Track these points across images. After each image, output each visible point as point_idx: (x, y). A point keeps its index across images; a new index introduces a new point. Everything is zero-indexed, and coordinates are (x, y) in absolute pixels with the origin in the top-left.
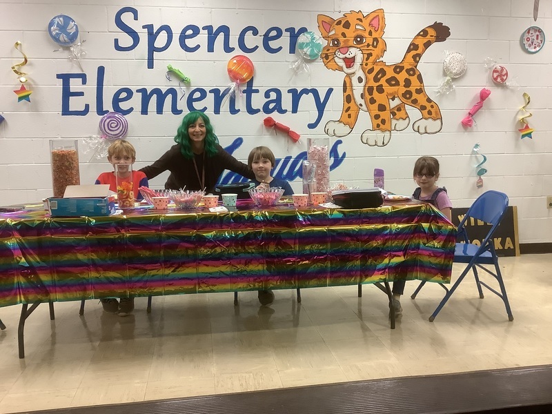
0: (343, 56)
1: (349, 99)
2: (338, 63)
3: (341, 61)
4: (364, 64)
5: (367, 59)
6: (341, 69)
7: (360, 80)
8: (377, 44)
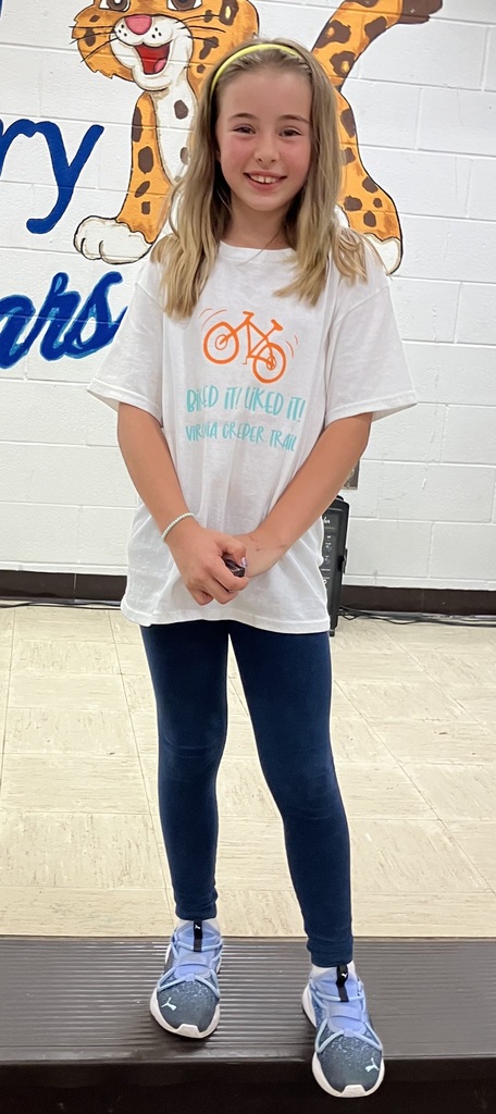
0: (137, 40)
1: (146, 160)
2: (121, 58)
3: (132, 52)
4: (194, 67)
5: (203, 54)
6: (127, 75)
7: (180, 109)
8: (233, 14)
